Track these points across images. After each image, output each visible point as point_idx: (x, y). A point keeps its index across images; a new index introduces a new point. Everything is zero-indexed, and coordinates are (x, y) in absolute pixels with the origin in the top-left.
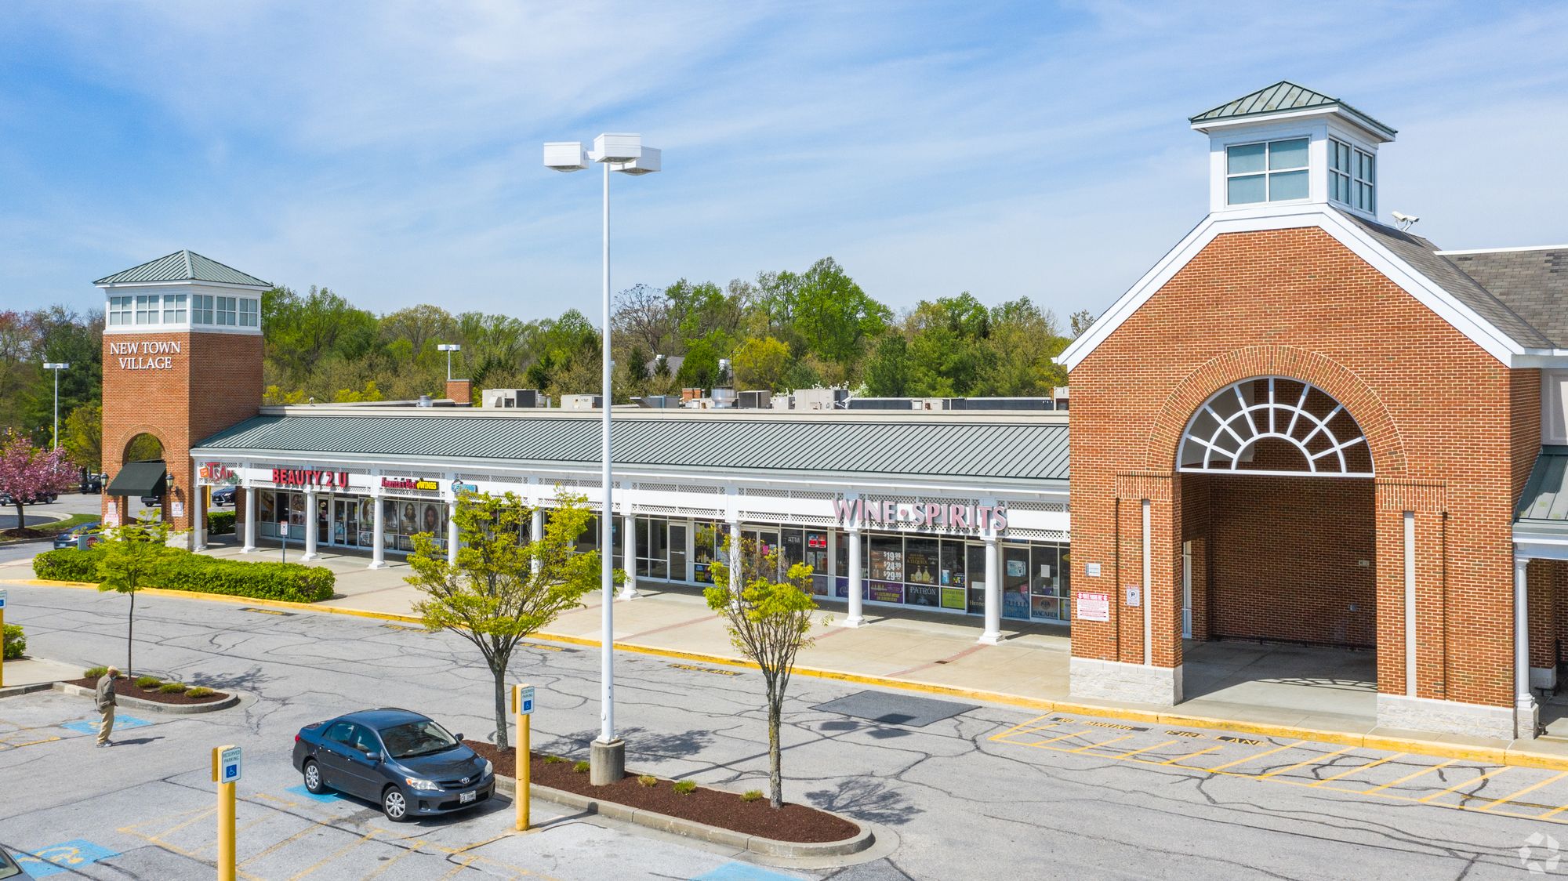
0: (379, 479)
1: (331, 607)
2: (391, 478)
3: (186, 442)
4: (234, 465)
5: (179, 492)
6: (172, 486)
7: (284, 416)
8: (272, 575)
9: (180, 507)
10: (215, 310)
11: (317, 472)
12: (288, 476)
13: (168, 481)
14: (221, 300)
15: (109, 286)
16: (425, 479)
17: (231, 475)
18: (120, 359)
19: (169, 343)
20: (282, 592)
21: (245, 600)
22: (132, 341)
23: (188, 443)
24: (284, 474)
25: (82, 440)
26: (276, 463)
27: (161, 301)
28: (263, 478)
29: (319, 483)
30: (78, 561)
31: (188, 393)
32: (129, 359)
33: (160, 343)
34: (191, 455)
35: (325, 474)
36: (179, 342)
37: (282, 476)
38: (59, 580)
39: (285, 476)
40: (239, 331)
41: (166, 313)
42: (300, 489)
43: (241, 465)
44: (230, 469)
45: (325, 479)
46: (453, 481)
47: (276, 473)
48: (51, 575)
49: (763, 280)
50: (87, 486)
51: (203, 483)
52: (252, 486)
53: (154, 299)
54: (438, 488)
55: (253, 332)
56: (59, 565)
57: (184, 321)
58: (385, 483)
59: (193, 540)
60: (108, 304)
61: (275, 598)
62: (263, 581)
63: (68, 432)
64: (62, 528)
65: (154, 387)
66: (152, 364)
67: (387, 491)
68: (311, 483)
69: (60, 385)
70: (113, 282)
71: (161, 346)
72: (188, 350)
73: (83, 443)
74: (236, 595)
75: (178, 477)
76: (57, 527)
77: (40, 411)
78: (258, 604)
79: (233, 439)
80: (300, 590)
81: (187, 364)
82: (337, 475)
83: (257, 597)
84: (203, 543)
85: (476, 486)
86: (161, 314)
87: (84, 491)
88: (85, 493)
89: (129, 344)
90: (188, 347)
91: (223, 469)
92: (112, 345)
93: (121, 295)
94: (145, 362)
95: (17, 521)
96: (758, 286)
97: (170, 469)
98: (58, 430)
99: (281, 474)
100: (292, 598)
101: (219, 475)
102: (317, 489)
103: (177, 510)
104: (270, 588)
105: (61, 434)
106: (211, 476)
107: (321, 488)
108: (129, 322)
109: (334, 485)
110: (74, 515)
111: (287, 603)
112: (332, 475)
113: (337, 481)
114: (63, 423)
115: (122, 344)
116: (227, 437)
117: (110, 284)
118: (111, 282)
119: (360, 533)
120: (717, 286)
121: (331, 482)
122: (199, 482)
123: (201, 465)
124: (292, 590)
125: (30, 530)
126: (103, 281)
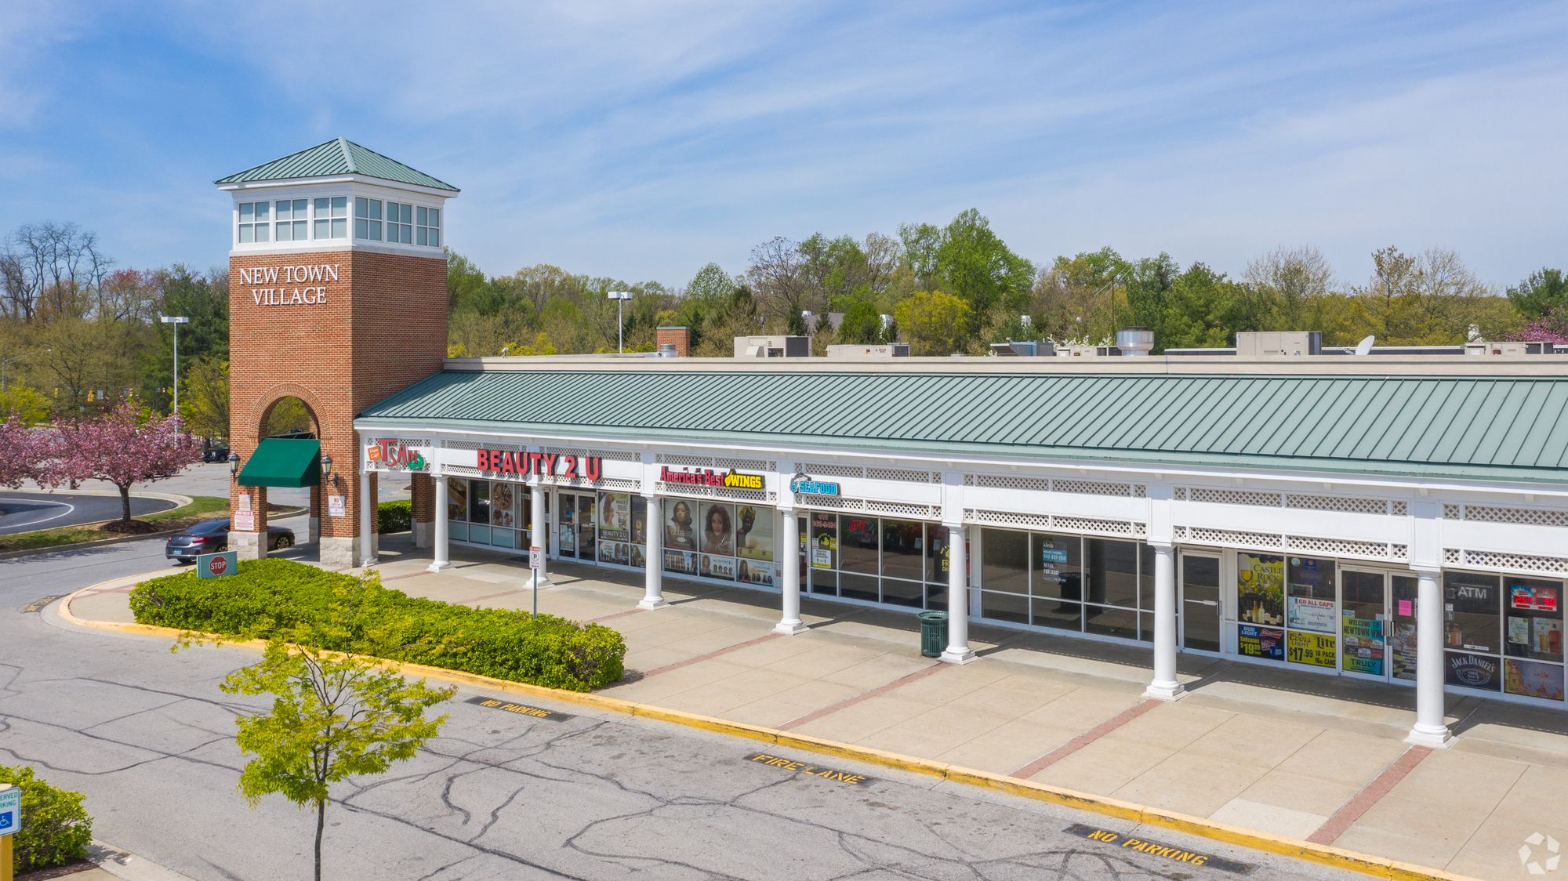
0: (655, 470)
1: (632, 704)
2: (676, 468)
3: (347, 409)
4: (418, 443)
5: (338, 481)
6: (328, 473)
7: (481, 372)
8: (521, 641)
9: (340, 503)
10: (385, 221)
11: (549, 456)
12: (501, 460)
13: (324, 466)
14: (393, 206)
15: (236, 187)
16: (738, 471)
17: (415, 456)
18: (254, 291)
19: (323, 266)
20: (538, 670)
21: (472, 679)
22: (269, 265)
23: (350, 410)
24: (496, 457)
25: (203, 406)
26: (481, 441)
27: (310, 207)
28: (466, 462)
29: (552, 472)
30: (198, 598)
31: (350, 339)
32: (266, 290)
33: (310, 267)
34: (356, 428)
35: (562, 459)
36: (336, 266)
37: (493, 460)
38: (169, 626)
39: (497, 461)
40: (416, 252)
41: (317, 225)
42: (521, 480)
43: (428, 444)
44: (412, 448)
45: (563, 466)
46: (793, 475)
47: (482, 456)
48: (158, 618)
49: (904, 232)
50: (211, 454)
51: (373, 469)
52: (444, 473)
53: (301, 204)
54: (763, 486)
55: (435, 254)
56: (169, 603)
57: (343, 234)
58: (666, 475)
59: (360, 550)
60: (236, 213)
61: (526, 679)
62: (505, 650)
63: (189, 393)
64: (179, 518)
65: (301, 331)
66: (298, 297)
67: (669, 487)
68: (539, 472)
69: (181, 343)
70: (243, 181)
71: (310, 272)
72: (350, 276)
73: (205, 409)
74: (455, 669)
75: (337, 460)
76: (173, 516)
77: (160, 371)
78: (495, 688)
79: (413, 406)
80: (572, 668)
81: (348, 297)
82: (582, 463)
83: (493, 676)
84: (374, 554)
85: (838, 485)
86: (310, 226)
87: (208, 459)
88: (208, 462)
89: (265, 269)
90: (350, 272)
91: (402, 449)
92: (242, 271)
93: (254, 199)
94: (288, 295)
95: (119, 508)
96: (899, 240)
97: (326, 449)
98: (178, 392)
99: (489, 457)
100: (557, 683)
101: (396, 458)
102: (548, 481)
103: (336, 506)
104: (517, 661)
105: (181, 396)
106: (385, 459)
107: (555, 481)
108: (266, 238)
109: (577, 476)
110: (195, 499)
111: (548, 689)
112: (573, 460)
113: (582, 470)
114: (183, 383)
115: (256, 269)
116: (404, 401)
117: (238, 184)
118: (240, 180)
119: (600, 543)
120: (855, 240)
121: (573, 472)
122: (367, 467)
123: (370, 442)
124: (558, 670)
125: (138, 523)
126: (229, 180)
